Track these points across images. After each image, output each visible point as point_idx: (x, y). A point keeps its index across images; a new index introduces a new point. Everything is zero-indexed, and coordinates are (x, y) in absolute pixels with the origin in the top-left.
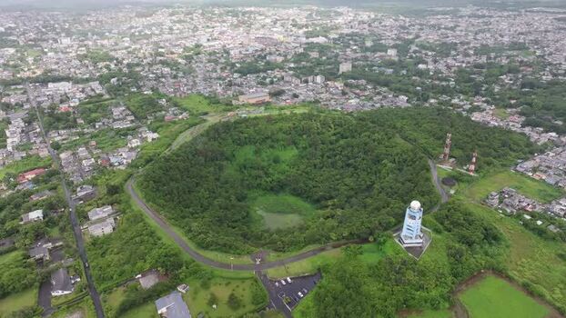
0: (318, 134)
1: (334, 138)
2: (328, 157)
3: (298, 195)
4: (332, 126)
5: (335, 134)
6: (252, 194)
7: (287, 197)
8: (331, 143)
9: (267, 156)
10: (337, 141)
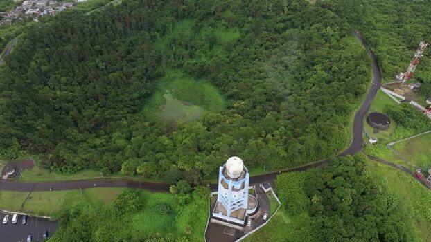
0: (265, 17)
1: (282, 25)
2: (267, 48)
3: (217, 86)
4: (286, 9)
5: (284, 21)
6: (171, 73)
7: (205, 85)
8: (277, 31)
9: (206, 35)
10: (284, 29)
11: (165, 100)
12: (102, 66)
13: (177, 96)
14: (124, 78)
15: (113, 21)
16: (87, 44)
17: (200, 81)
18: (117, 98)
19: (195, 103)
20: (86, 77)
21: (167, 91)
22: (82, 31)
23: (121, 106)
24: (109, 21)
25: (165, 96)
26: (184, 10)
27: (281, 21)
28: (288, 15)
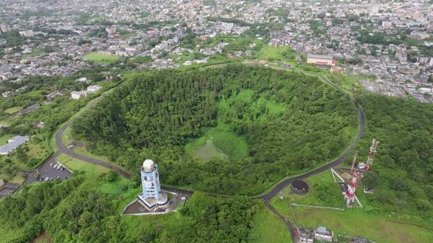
7: (241, 141)
9: (260, 104)
11: (206, 143)
12: (171, 108)
13: (216, 144)
14: (181, 119)
15: (193, 81)
16: (168, 93)
17: (239, 138)
18: (169, 132)
19: (225, 152)
20: (156, 113)
21: (212, 138)
22: (168, 83)
23: (169, 137)
24: (190, 79)
25: (208, 141)
26: (248, 82)
27: (316, 105)
28: (325, 101)
